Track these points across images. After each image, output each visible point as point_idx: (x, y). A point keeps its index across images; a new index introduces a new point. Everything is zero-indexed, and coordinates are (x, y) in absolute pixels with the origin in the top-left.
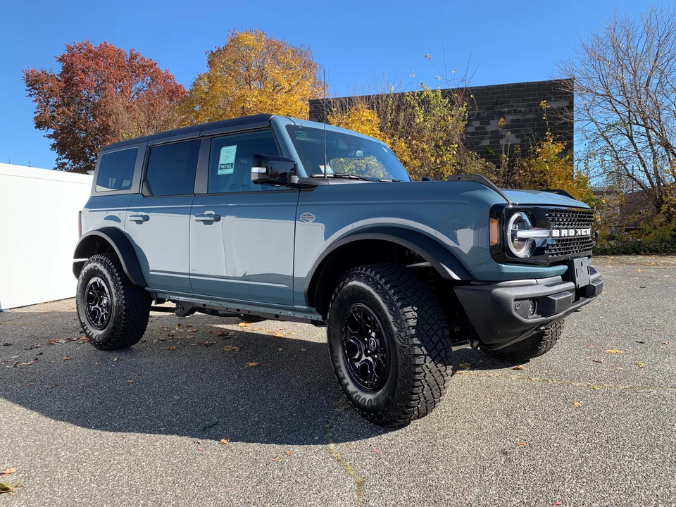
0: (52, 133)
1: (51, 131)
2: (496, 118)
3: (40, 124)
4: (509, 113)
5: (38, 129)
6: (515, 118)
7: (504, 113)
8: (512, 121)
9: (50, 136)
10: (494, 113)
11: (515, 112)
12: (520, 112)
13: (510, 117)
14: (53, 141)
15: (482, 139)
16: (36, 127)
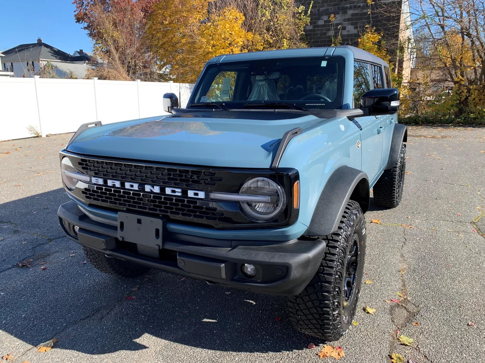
0: (86, 26)
1: (86, 25)
2: (340, 12)
3: (79, 20)
4: (351, 8)
5: (78, 23)
6: (355, 12)
7: (347, 8)
8: (353, 15)
9: (85, 28)
10: (339, 8)
11: (355, 7)
12: (359, 7)
13: (350, 12)
14: (87, 32)
15: (329, 30)
16: (76, 22)
